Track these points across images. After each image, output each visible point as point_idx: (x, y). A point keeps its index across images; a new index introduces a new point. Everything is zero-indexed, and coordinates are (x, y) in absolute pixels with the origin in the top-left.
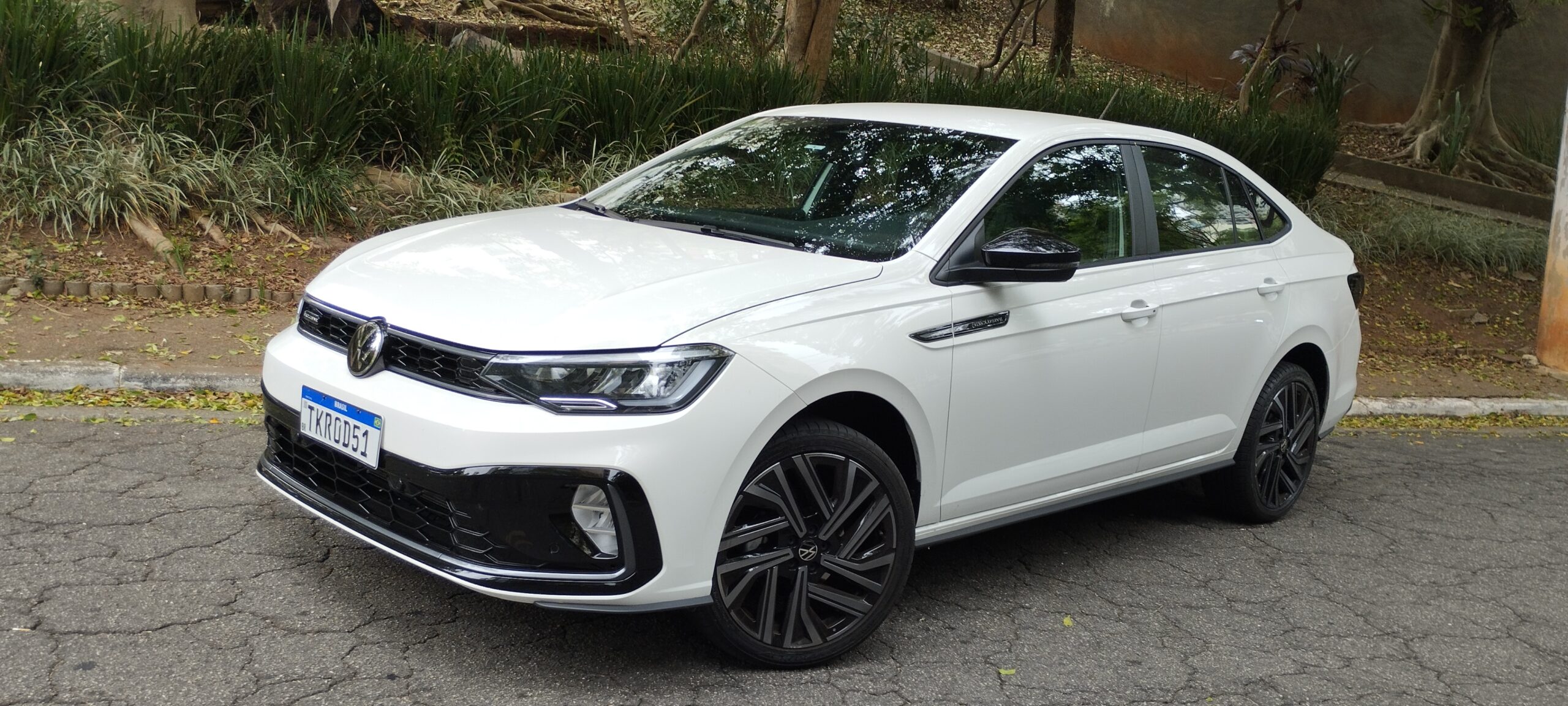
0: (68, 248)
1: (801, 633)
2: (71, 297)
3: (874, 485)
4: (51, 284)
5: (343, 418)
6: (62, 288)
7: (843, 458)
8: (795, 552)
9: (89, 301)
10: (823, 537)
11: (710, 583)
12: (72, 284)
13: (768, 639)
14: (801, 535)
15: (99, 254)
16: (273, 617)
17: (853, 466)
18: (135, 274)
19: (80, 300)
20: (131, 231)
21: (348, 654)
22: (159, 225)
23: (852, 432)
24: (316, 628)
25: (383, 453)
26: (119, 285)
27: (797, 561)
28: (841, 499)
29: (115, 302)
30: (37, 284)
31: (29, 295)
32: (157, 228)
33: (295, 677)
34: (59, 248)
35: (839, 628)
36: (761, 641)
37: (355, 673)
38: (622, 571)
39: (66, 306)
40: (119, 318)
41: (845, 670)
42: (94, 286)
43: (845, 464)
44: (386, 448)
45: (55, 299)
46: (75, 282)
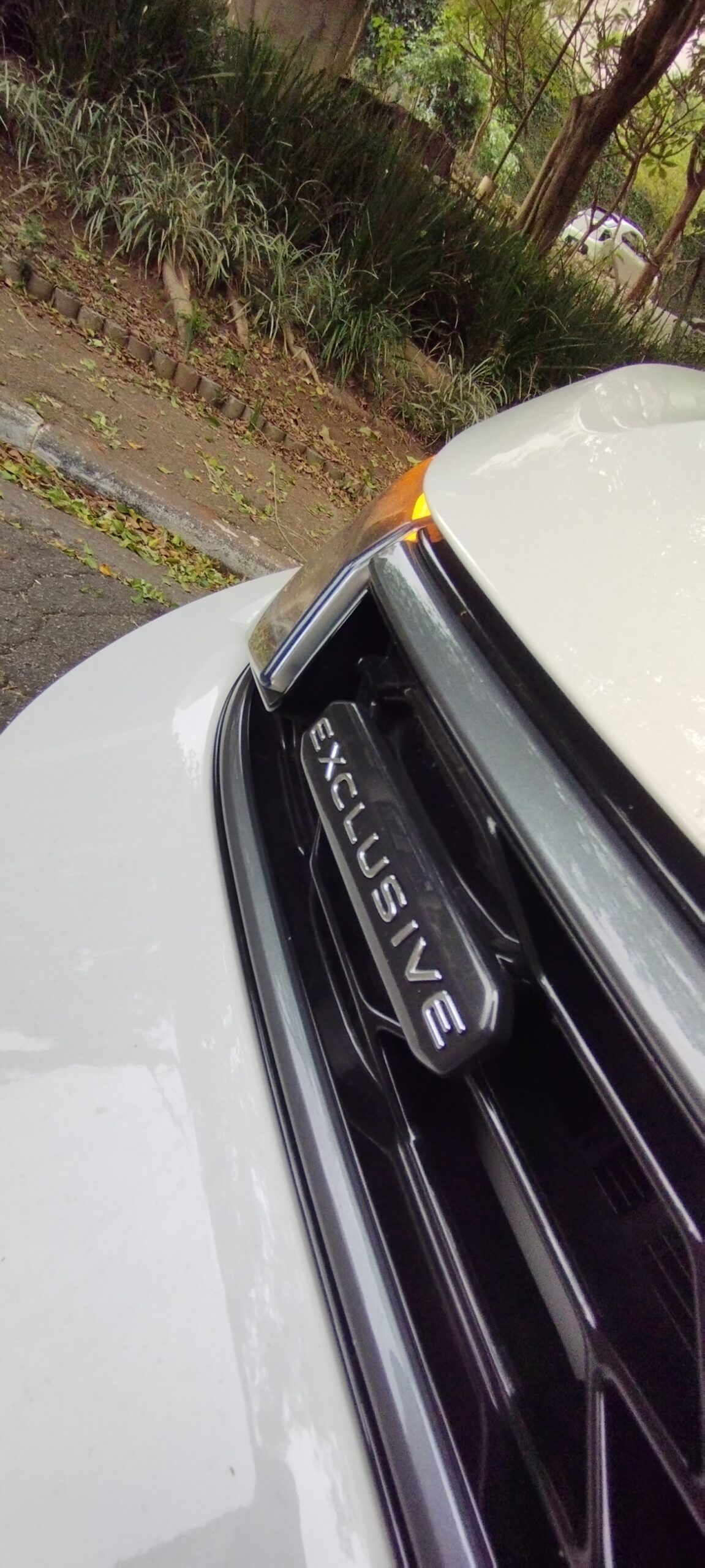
0: (86, 257)
2: (55, 310)
4: (39, 282)
6: (49, 295)
9: (71, 325)
12: (61, 294)
15: (114, 281)
18: (137, 324)
19: (62, 318)
20: (161, 278)
22: (192, 287)
26: (112, 325)
29: (98, 343)
30: (23, 274)
31: (9, 282)
32: (187, 286)
34: (78, 249)
39: (40, 316)
40: (89, 363)
42: (85, 311)
45: (34, 303)
46: (65, 293)
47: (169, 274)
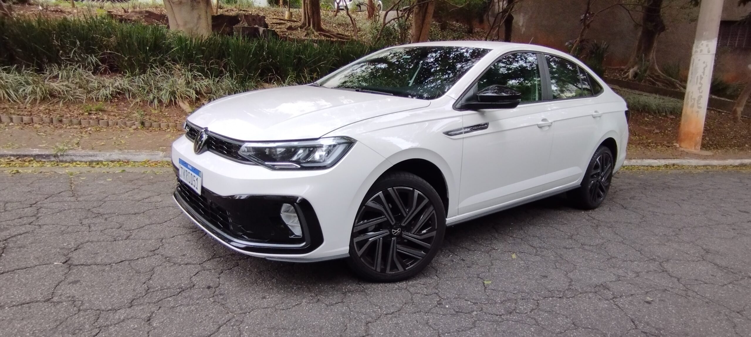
0: (156, 112)
1: (394, 267)
2: (154, 128)
3: (426, 201)
4: (147, 124)
5: (191, 172)
6: (151, 126)
7: (412, 189)
8: (391, 231)
9: (160, 130)
10: (403, 224)
11: (348, 248)
12: (154, 124)
13: (379, 270)
14: (393, 224)
15: (166, 114)
16: (170, 257)
17: (417, 192)
18: (177, 121)
19: (156, 129)
20: (179, 106)
21: (194, 275)
22: (189, 103)
23: (416, 177)
24: (186, 262)
25: (203, 188)
26: (170, 124)
27: (391, 235)
28: (412, 207)
29: (169, 130)
30: (142, 124)
31: (139, 128)
32: (188, 104)
33: (165, 287)
34: (153, 111)
35: (411, 264)
36: (376, 270)
37: (194, 285)
38: (304, 244)
39: (151, 131)
40: (168, 136)
41: (415, 282)
42: (162, 124)
43: (413, 192)
44: (204, 186)
45: (148, 129)
46: (155, 123)
47: (181, 104)
